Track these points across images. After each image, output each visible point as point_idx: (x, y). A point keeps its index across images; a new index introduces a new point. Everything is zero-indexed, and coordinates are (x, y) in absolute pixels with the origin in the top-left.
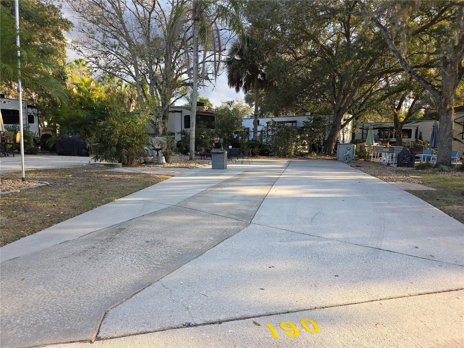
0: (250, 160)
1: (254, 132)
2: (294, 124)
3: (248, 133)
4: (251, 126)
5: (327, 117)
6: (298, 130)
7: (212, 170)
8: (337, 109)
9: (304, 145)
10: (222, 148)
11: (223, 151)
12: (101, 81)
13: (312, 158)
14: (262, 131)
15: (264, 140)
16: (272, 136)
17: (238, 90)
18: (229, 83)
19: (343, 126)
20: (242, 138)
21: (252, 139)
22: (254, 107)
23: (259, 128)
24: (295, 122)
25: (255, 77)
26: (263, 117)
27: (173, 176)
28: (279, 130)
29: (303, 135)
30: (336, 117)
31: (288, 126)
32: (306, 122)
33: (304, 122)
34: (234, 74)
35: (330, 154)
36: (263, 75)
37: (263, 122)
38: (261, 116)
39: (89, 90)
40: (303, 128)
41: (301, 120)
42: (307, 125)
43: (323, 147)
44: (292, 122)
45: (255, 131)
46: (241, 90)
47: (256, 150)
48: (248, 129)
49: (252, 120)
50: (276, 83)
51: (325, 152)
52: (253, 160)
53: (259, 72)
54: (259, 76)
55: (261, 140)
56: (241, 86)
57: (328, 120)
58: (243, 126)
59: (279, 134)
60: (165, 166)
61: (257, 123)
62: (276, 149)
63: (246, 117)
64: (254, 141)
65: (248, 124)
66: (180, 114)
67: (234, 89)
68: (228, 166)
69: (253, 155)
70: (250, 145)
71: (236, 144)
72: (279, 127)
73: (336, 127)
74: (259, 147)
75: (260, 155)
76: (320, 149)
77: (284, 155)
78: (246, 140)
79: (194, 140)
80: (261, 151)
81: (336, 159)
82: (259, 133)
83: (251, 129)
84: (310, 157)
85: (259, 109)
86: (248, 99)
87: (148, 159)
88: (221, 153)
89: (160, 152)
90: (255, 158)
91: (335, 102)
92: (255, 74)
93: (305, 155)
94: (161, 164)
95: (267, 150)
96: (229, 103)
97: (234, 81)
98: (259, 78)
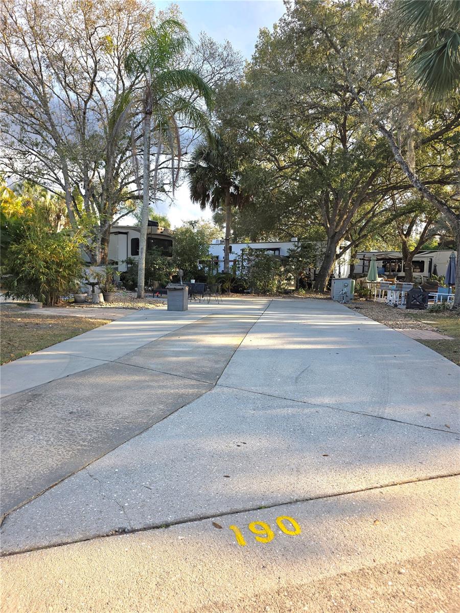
0: (219, 299)
1: (224, 261)
2: (277, 253)
3: (217, 263)
4: (222, 255)
5: (319, 244)
6: (282, 260)
7: (168, 312)
8: (332, 234)
9: (289, 279)
10: (181, 282)
11: (182, 287)
12: (17, 191)
13: (300, 296)
14: (235, 261)
15: (238, 273)
16: (248, 267)
17: (203, 206)
18: (191, 197)
19: (338, 256)
20: (209, 270)
21: (223, 271)
22: (225, 230)
23: (232, 257)
24: (278, 249)
25: (226, 190)
26: (237, 243)
27: (113, 320)
28: (257, 260)
29: (288, 267)
30: (330, 245)
31: (268, 255)
32: (292, 251)
33: (289, 249)
34: (199, 185)
35: (322, 292)
36: (236, 188)
37: (237, 248)
38: (235, 241)
40: (288, 257)
41: (286, 248)
42: (293, 255)
43: (314, 282)
44: (274, 250)
45: (226, 260)
46: (208, 206)
47: (227, 285)
48: (217, 257)
49: (223, 246)
50: (253, 199)
51: (317, 289)
52: (223, 299)
53: (230, 184)
54: (232, 189)
55: (234, 272)
56: (208, 200)
57: (320, 247)
58: (210, 253)
59: (257, 265)
60: (102, 306)
61: (228, 250)
62: (253, 284)
63: (214, 242)
64: (224, 274)
65: (217, 251)
66: (125, 236)
67: (198, 205)
68: (189, 306)
69: (224, 292)
70: (219, 278)
71: (201, 278)
72: (257, 256)
73: (330, 257)
74: (232, 282)
75: (232, 292)
76: (310, 285)
77: (264, 292)
78: (215, 272)
79: (144, 272)
80: (234, 287)
81: (330, 299)
83: (221, 258)
84: (296, 296)
85: (232, 232)
86: (218, 219)
87: (79, 297)
88: (180, 289)
89: (96, 288)
90: (226, 297)
91: (328, 225)
92: (226, 186)
93: (290, 293)
94: (97, 303)
95: (241, 286)
96: (192, 224)
97: (199, 194)
98: (231, 191)
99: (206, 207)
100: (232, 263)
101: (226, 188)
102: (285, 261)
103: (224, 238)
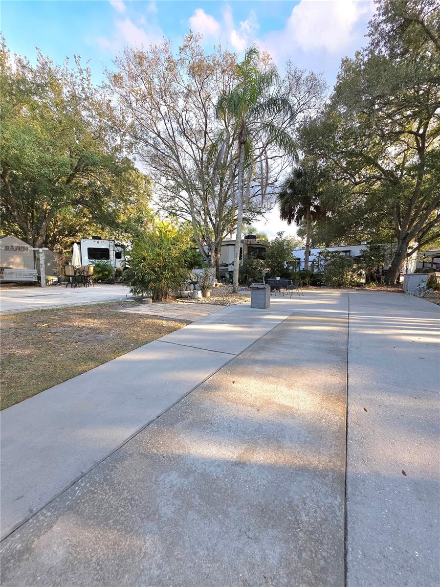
0: (300, 291)
1: (305, 262)
2: (348, 253)
3: (299, 263)
4: (303, 257)
5: (389, 246)
6: (355, 260)
7: (251, 309)
8: (403, 236)
9: (360, 275)
10: (264, 282)
11: (264, 286)
13: (372, 289)
14: (313, 262)
15: (316, 271)
16: (325, 265)
17: (289, 222)
18: (281, 216)
19: (409, 255)
20: (293, 268)
21: (303, 269)
22: (306, 239)
23: (311, 258)
24: (349, 251)
25: (307, 209)
26: (314, 248)
28: (332, 260)
29: (360, 265)
30: (402, 245)
31: (342, 256)
32: (364, 251)
33: (362, 250)
34: (287, 207)
35: (393, 285)
36: (316, 207)
37: (315, 252)
38: (313, 246)
39: (166, 232)
40: (359, 257)
41: (356, 251)
42: (364, 255)
43: (383, 277)
44: (346, 252)
45: (306, 261)
46: (293, 222)
47: (307, 280)
48: (299, 259)
49: (304, 251)
50: (329, 214)
51: (387, 283)
52: (303, 291)
53: (311, 204)
54: (312, 209)
55: (313, 270)
56: (293, 218)
57: (390, 248)
58: (293, 255)
59: (333, 263)
61: (308, 253)
62: (329, 279)
63: (297, 248)
64: (304, 271)
65: (299, 254)
66: (233, 246)
67: (286, 222)
68: (272, 300)
69: (304, 285)
70: (301, 275)
71: (285, 274)
72: (333, 257)
73: (400, 256)
74: (311, 278)
75: (311, 285)
76: (379, 279)
77: (339, 285)
78: (297, 270)
80: (313, 282)
81: (403, 292)
82: (310, 264)
83: (302, 259)
84: (368, 288)
85: (311, 240)
86: (300, 233)
87: (184, 293)
88: (262, 288)
89: (197, 286)
90: (306, 289)
91: (400, 228)
92: (308, 206)
93: (362, 286)
94: (196, 299)
95: (319, 281)
96: (280, 234)
97: (286, 214)
98: (311, 210)
99: (292, 222)
100: (311, 263)
101: (307, 207)
102: (357, 260)
103: (305, 244)
